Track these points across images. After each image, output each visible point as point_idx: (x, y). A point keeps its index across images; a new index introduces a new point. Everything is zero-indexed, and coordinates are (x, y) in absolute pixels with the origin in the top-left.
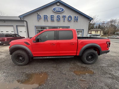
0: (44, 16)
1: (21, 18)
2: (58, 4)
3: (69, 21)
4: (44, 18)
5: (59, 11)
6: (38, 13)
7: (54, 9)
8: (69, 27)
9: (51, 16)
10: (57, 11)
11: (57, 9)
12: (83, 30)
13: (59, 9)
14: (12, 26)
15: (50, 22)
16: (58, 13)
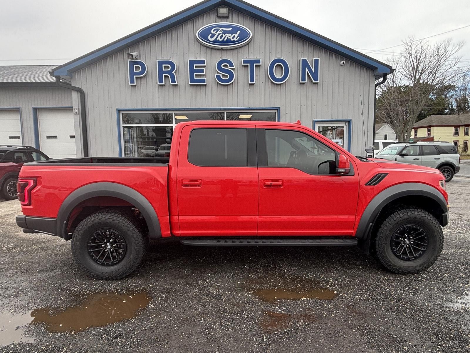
0: (160, 63)
1: (58, 78)
2: (223, 11)
3: (276, 83)
4: (161, 72)
5: (229, 41)
6: (135, 54)
7: (205, 35)
8: (278, 110)
9: (192, 63)
10: (216, 42)
11: (218, 35)
12: (349, 122)
13: (228, 32)
14: (17, 111)
15: (189, 89)
16: (222, 49)
